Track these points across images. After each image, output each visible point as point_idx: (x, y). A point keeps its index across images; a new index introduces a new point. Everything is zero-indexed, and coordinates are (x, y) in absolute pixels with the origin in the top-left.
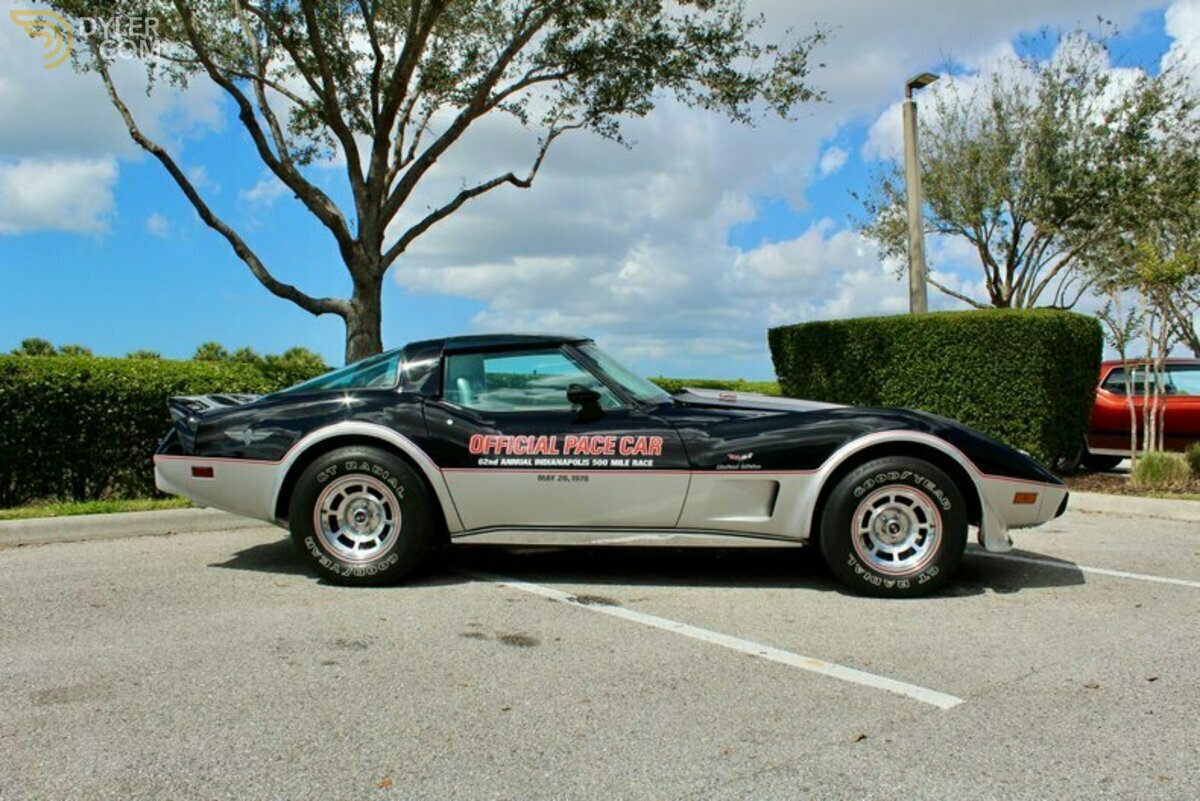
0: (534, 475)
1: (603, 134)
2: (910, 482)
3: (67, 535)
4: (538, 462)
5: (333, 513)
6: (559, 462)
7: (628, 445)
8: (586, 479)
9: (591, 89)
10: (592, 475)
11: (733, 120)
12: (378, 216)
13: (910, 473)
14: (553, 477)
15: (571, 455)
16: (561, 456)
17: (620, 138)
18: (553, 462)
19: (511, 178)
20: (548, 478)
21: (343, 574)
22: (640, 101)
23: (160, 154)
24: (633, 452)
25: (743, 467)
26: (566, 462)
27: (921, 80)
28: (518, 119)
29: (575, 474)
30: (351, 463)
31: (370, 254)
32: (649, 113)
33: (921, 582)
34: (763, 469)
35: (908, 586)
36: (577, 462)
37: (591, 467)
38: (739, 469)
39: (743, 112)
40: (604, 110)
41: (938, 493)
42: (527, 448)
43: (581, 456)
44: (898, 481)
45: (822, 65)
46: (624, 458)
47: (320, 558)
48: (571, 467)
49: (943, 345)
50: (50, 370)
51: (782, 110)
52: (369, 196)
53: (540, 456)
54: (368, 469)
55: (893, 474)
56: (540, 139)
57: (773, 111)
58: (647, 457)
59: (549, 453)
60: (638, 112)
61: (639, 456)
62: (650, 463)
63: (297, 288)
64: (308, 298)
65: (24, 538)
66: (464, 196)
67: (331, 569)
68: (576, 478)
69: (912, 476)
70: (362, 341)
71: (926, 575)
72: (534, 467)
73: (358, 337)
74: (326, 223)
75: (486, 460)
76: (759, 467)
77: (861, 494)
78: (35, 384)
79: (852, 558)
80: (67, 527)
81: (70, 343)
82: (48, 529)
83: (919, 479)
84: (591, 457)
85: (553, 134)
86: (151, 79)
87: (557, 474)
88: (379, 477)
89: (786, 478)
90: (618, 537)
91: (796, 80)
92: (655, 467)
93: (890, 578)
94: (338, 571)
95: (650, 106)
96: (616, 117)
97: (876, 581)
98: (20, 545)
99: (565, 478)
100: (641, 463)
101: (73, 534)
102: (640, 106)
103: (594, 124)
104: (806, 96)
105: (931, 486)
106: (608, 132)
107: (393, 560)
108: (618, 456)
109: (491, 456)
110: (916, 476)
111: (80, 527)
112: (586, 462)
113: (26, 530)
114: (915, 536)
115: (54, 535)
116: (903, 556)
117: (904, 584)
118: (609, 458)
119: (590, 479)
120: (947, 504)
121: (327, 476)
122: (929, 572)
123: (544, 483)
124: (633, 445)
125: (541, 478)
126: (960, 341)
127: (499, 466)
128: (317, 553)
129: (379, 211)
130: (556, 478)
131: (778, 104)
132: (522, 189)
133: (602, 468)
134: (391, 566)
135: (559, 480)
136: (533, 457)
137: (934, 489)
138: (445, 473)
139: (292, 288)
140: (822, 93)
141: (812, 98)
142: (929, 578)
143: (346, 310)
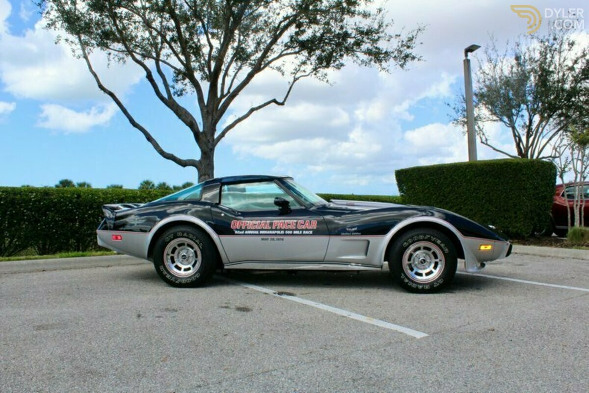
0: (260, 238)
1: (319, 79)
2: (429, 240)
3: (63, 266)
4: (261, 232)
5: (172, 255)
6: (271, 232)
7: (301, 224)
8: (283, 239)
9: (314, 58)
10: (285, 238)
11: (381, 71)
13: (429, 236)
14: (268, 239)
15: (276, 230)
16: (272, 230)
17: (327, 81)
18: (268, 232)
19: (275, 101)
20: (266, 239)
21: (176, 282)
22: (337, 62)
23: (111, 94)
24: (304, 227)
25: (353, 234)
26: (274, 232)
27: (472, 48)
28: (280, 74)
29: (278, 238)
30: (180, 233)
31: (208, 138)
32: (342, 68)
33: (435, 286)
34: (362, 234)
35: (429, 288)
36: (278, 232)
37: (285, 234)
38: (351, 235)
39: (385, 67)
40: (320, 67)
41: (442, 245)
42: (257, 226)
43: (280, 230)
44: (424, 240)
45: (421, 43)
46: (299, 230)
47: (166, 275)
48: (276, 234)
49: (475, 177)
50: (63, 194)
51: (402, 66)
52: (208, 111)
53: (262, 230)
54: (187, 236)
55: (421, 236)
56: (289, 82)
57: (398, 66)
58: (310, 230)
59: (266, 228)
60: (336, 68)
61: (306, 230)
62: (311, 232)
63: (175, 155)
64: (180, 160)
65: (46, 267)
66: (252, 110)
67: (172, 280)
68: (278, 239)
69: (430, 238)
70: (205, 179)
71: (438, 283)
72: (259, 234)
73: (203, 177)
74: (187, 125)
75: (239, 231)
76: (360, 234)
77: (406, 245)
78: (56, 200)
79: (403, 275)
80: (64, 263)
81: (81, 181)
82: (55, 263)
83: (433, 239)
84: (285, 230)
85: (295, 80)
86: (109, 60)
87: (269, 237)
88: (191, 239)
89: (372, 239)
90: (303, 266)
91: (408, 51)
92: (313, 234)
93: (421, 284)
94: (174, 281)
95: (342, 65)
96: (326, 70)
97: (414, 286)
98: (44, 270)
99: (273, 239)
100: (307, 232)
101: (67, 266)
102: (337, 65)
103: (315, 74)
104: (413, 58)
105: (439, 242)
106: (322, 78)
107: (197, 276)
108: (297, 229)
109: (241, 230)
110: (432, 237)
111: (69, 263)
112: (282, 232)
113: (46, 264)
114: (433, 265)
115: (58, 266)
116: (427, 274)
117: (427, 287)
118: (293, 230)
119: (284, 240)
120: (446, 250)
121: (169, 239)
122: (438, 282)
123: (264, 241)
124: (303, 224)
125: (262, 239)
126: (483, 174)
127: (244, 234)
128: (165, 273)
129: (212, 119)
130: (269, 240)
131: (400, 63)
132: (280, 106)
133: (290, 235)
134: (197, 278)
135: (271, 240)
136: (259, 230)
137: (441, 243)
138: (220, 238)
139: (172, 155)
140: (421, 57)
141: (416, 59)
142: (439, 284)
143: (198, 165)
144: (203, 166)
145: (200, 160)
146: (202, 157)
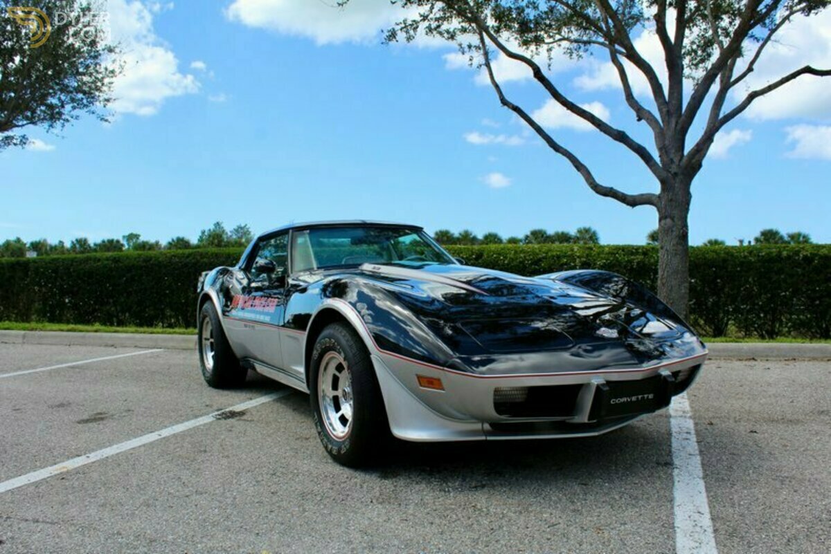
0: (243, 323)
4: (245, 314)
10: (255, 326)
12: (676, 126)
15: (253, 311)
18: (248, 315)
19: (808, 70)
23: (517, 109)
24: (268, 309)
26: (251, 315)
29: (252, 324)
31: (672, 156)
34: (295, 328)
38: (290, 328)
42: (246, 305)
46: (264, 314)
52: (668, 111)
58: (270, 314)
62: (269, 318)
63: (615, 188)
68: (252, 327)
69: (334, 344)
70: (665, 224)
71: (344, 446)
73: (663, 222)
75: (234, 312)
77: (317, 357)
83: (337, 348)
84: (257, 313)
87: (248, 323)
89: (300, 338)
92: (269, 322)
97: (325, 442)
105: (342, 356)
109: (236, 309)
112: (255, 316)
117: (335, 450)
118: (261, 313)
119: (256, 329)
124: (268, 305)
125: (246, 326)
129: (677, 122)
135: (249, 327)
136: (245, 311)
138: (224, 319)
139: (612, 188)
142: (345, 449)
143: (655, 201)
144: (663, 203)
145: (660, 194)
146: (663, 189)
